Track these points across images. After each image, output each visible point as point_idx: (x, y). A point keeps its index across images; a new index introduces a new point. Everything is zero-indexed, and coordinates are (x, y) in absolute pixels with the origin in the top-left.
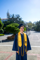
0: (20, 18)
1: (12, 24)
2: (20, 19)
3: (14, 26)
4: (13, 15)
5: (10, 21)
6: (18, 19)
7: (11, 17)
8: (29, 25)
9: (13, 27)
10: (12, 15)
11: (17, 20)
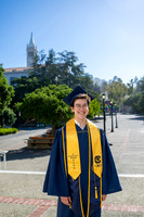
0: (76, 64)
1: (45, 89)
2: (77, 69)
3: (52, 97)
4: (51, 56)
5: (38, 77)
6: (70, 70)
7: (43, 63)
8: (114, 91)
9: (49, 101)
10: (48, 56)
11: (66, 74)
